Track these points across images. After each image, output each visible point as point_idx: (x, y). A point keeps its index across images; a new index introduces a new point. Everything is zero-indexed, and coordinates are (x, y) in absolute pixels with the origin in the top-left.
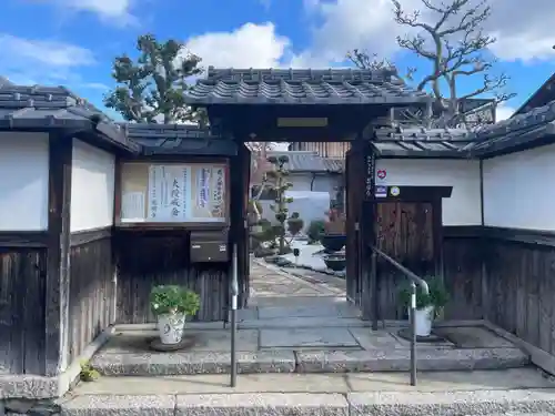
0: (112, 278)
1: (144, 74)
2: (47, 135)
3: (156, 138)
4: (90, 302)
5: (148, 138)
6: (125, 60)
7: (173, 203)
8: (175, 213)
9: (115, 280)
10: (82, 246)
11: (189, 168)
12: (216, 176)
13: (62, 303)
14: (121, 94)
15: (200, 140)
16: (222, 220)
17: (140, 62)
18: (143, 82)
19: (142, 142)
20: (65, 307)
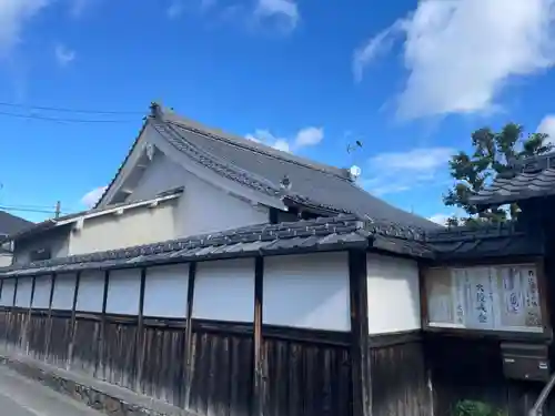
0: (426, 383)
1: (482, 166)
2: (346, 253)
3: (452, 242)
4: (400, 403)
5: (446, 243)
6: (463, 157)
7: (479, 309)
8: (483, 319)
9: (430, 386)
10: (387, 347)
11: (493, 270)
12: (527, 278)
13: (365, 399)
14: (460, 189)
15: (501, 238)
16: (540, 330)
17: (476, 156)
18: (481, 175)
19: (438, 248)
20: (368, 403)
